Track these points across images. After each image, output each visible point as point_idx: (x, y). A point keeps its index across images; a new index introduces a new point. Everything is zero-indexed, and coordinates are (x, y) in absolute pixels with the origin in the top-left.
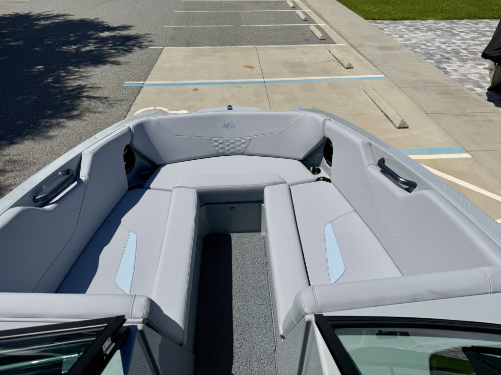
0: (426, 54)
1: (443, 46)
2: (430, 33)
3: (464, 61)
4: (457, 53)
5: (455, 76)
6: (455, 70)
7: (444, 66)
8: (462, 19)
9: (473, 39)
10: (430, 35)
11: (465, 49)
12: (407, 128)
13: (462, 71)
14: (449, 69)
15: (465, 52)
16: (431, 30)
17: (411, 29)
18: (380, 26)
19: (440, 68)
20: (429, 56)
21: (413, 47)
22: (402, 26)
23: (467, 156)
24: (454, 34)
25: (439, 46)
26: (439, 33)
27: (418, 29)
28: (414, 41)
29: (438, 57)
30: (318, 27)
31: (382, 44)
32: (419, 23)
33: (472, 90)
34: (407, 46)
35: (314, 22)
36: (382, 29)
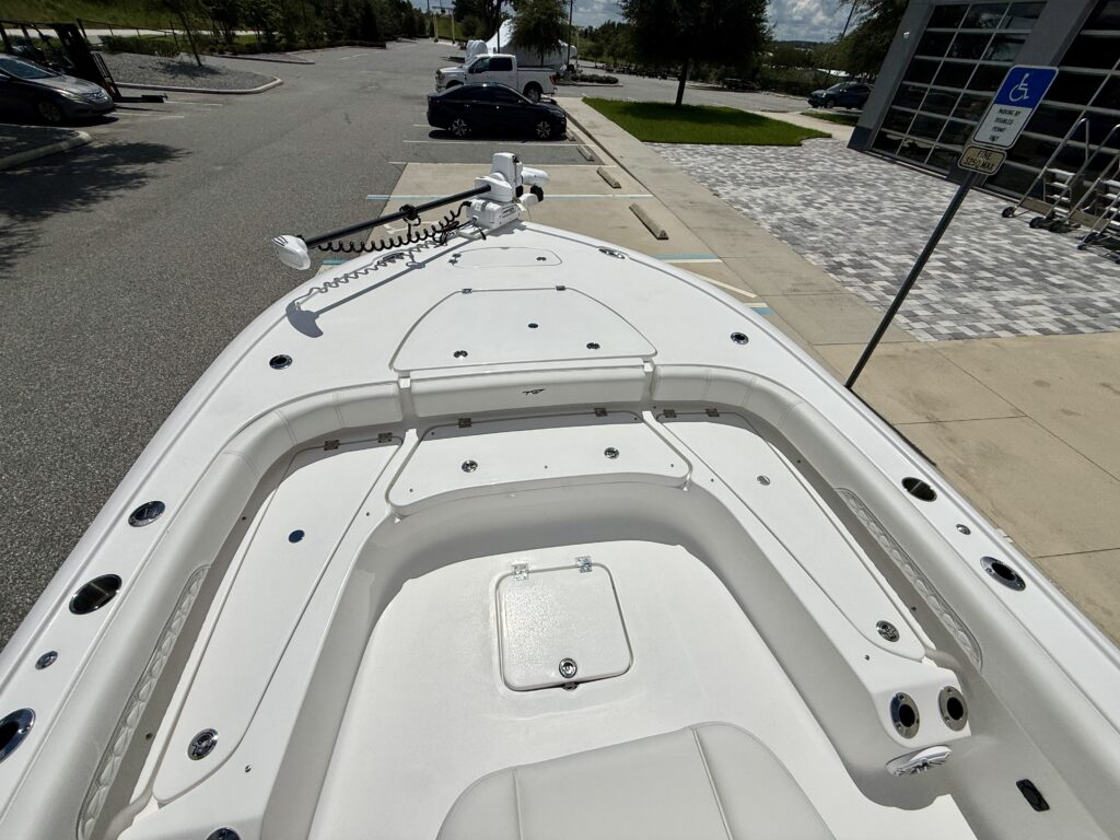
0: (700, 177)
1: (721, 171)
2: (710, 157)
3: (739, 185)
4: (733, 177)
5: (726, 198)
6: (727, 193)
7: (717, 188)
8: (748, 144)
9: (754, 164)
10: (710, 159)
11: (743, 174)
12: (667, 239)
13: (734, 193)
14: (721, 192)
15: (742, 177)
16: (711, 154)
17: (691, 153)
18: (657, 149)
19: (712, 190)
20: (704, 179)
21: (689, 171)
22: (680, 149)
23: (719, 260)
24: (736, 160)
25: (717, 171)
26: (719, 157)
27: (698, 153)
28: (691, 165)
29: (713, 180)
30: (588, 148)
31: (655, 166)
32: (701, 148)
33: (738, 210)
34: (682, 169)
35: (583, 143)
36: (659, 152)
